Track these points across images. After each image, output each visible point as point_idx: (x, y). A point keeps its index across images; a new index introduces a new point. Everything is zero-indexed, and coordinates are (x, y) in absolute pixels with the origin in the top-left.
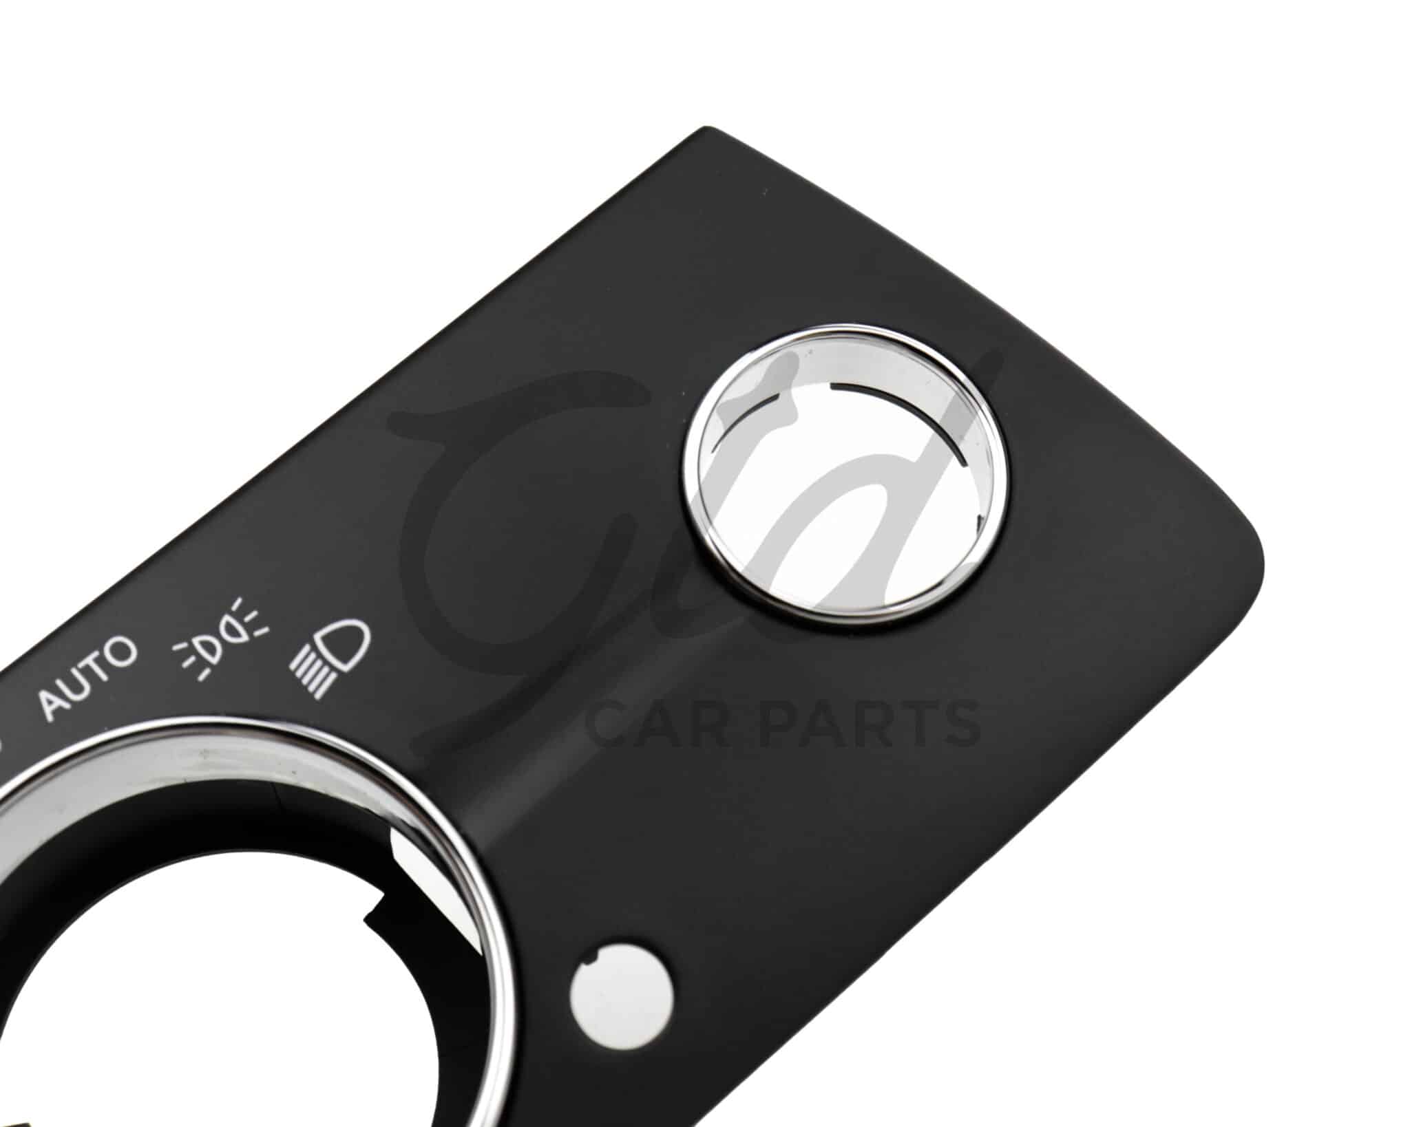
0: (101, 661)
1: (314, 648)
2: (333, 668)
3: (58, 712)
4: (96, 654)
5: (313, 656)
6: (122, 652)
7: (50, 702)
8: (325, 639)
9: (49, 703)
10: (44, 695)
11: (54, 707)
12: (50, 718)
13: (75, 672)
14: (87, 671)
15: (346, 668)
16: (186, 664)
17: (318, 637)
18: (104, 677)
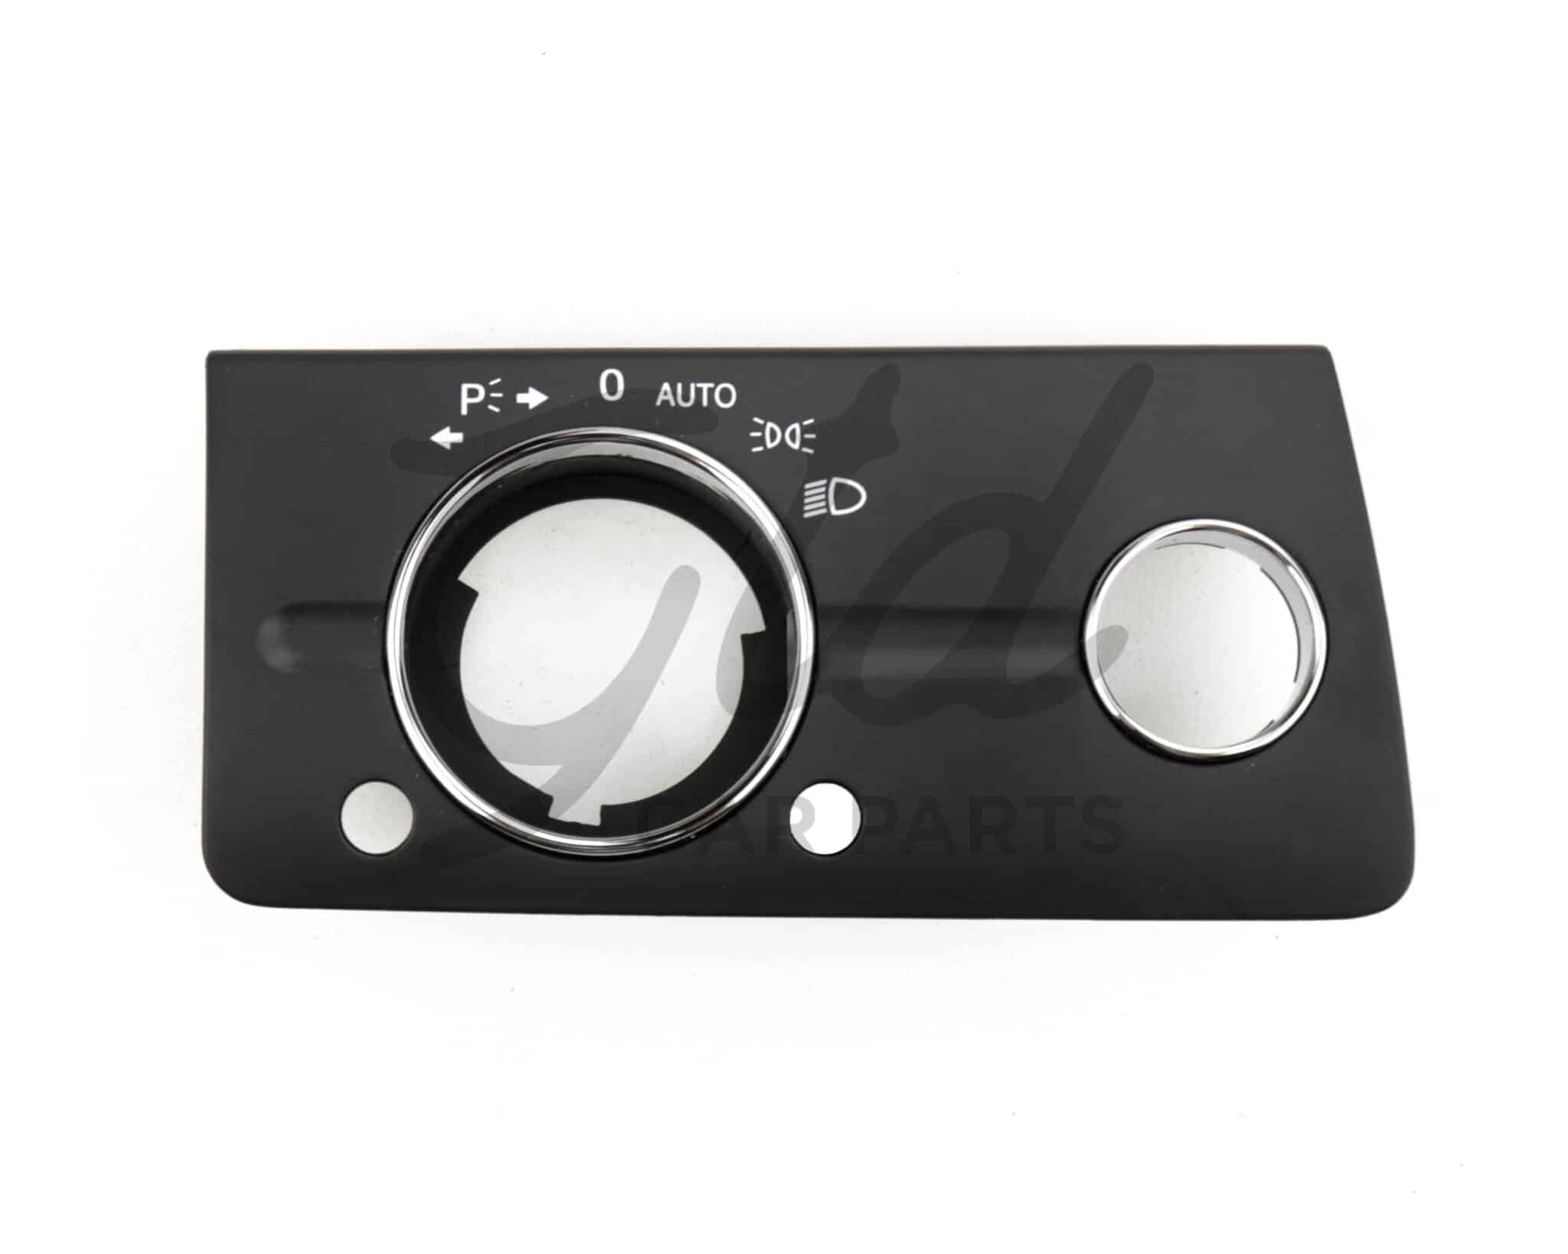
0: (711, 391)
1: (827, 486)
2: (827, 506)
3: (666, 403)
4: (711, 385)
5: (823, 490)
6: (725, 395)
7: (666, 393)
8: (839, 486)
10: (666, 386)
11: (666, 398)
12: (658, 403)
13: (692, 386)
14: (699, 391)
15: (834, 512)
16: (753, 434)
17: (835, 480)
18: (705, 403)
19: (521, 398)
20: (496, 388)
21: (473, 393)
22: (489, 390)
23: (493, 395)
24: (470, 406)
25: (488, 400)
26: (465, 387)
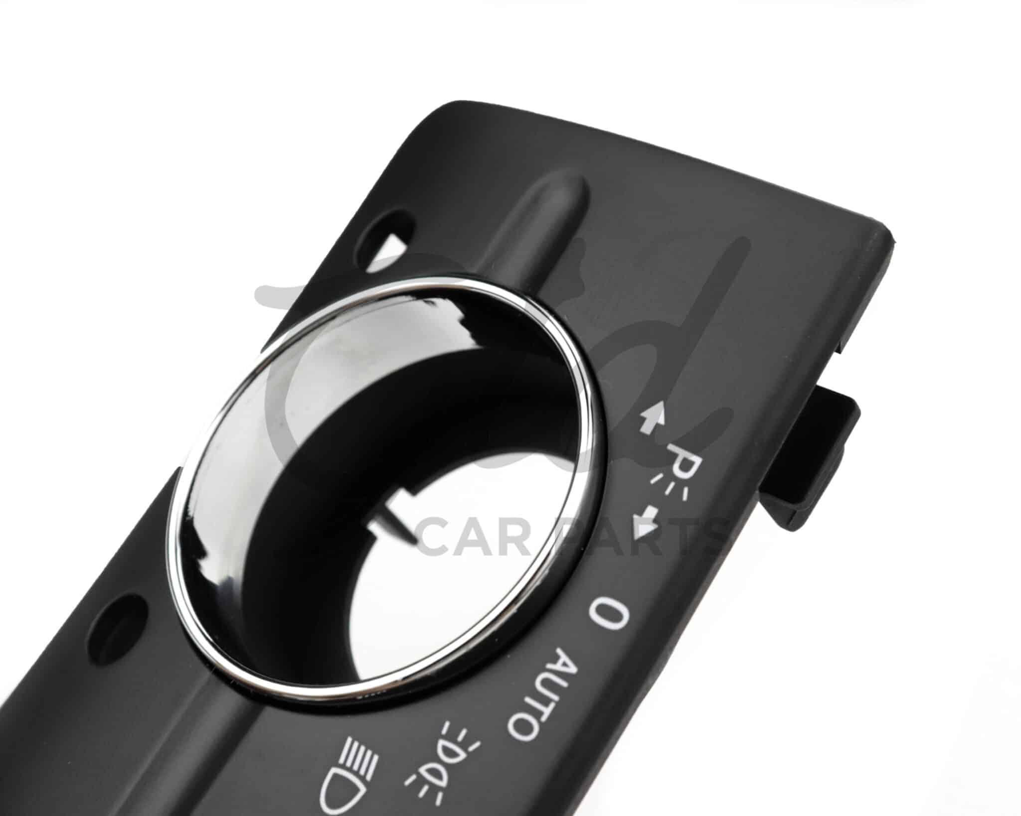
0: (537, 714)
1: (363, 779)
2: (343, 766)
3: (555, 659)
4: (544, 719)
5: (362, 772)
6: (523, 727)
7: (565, 664)
8: (356, 790)
10: (573, 669)
11: (561, 662)
12: (559, 651)
13: (556, 698)
14: (546, 701)
15: (334, 770)
16: (464, 732)
17: (362, 790)
18: (529, 701)
19: (651, 512)
20: (678, 490)
21: (686, 465)
22: (681, 483)
23: (672, 485)
24: (675, 456)
25: (670, 476)
26: (697, 460)
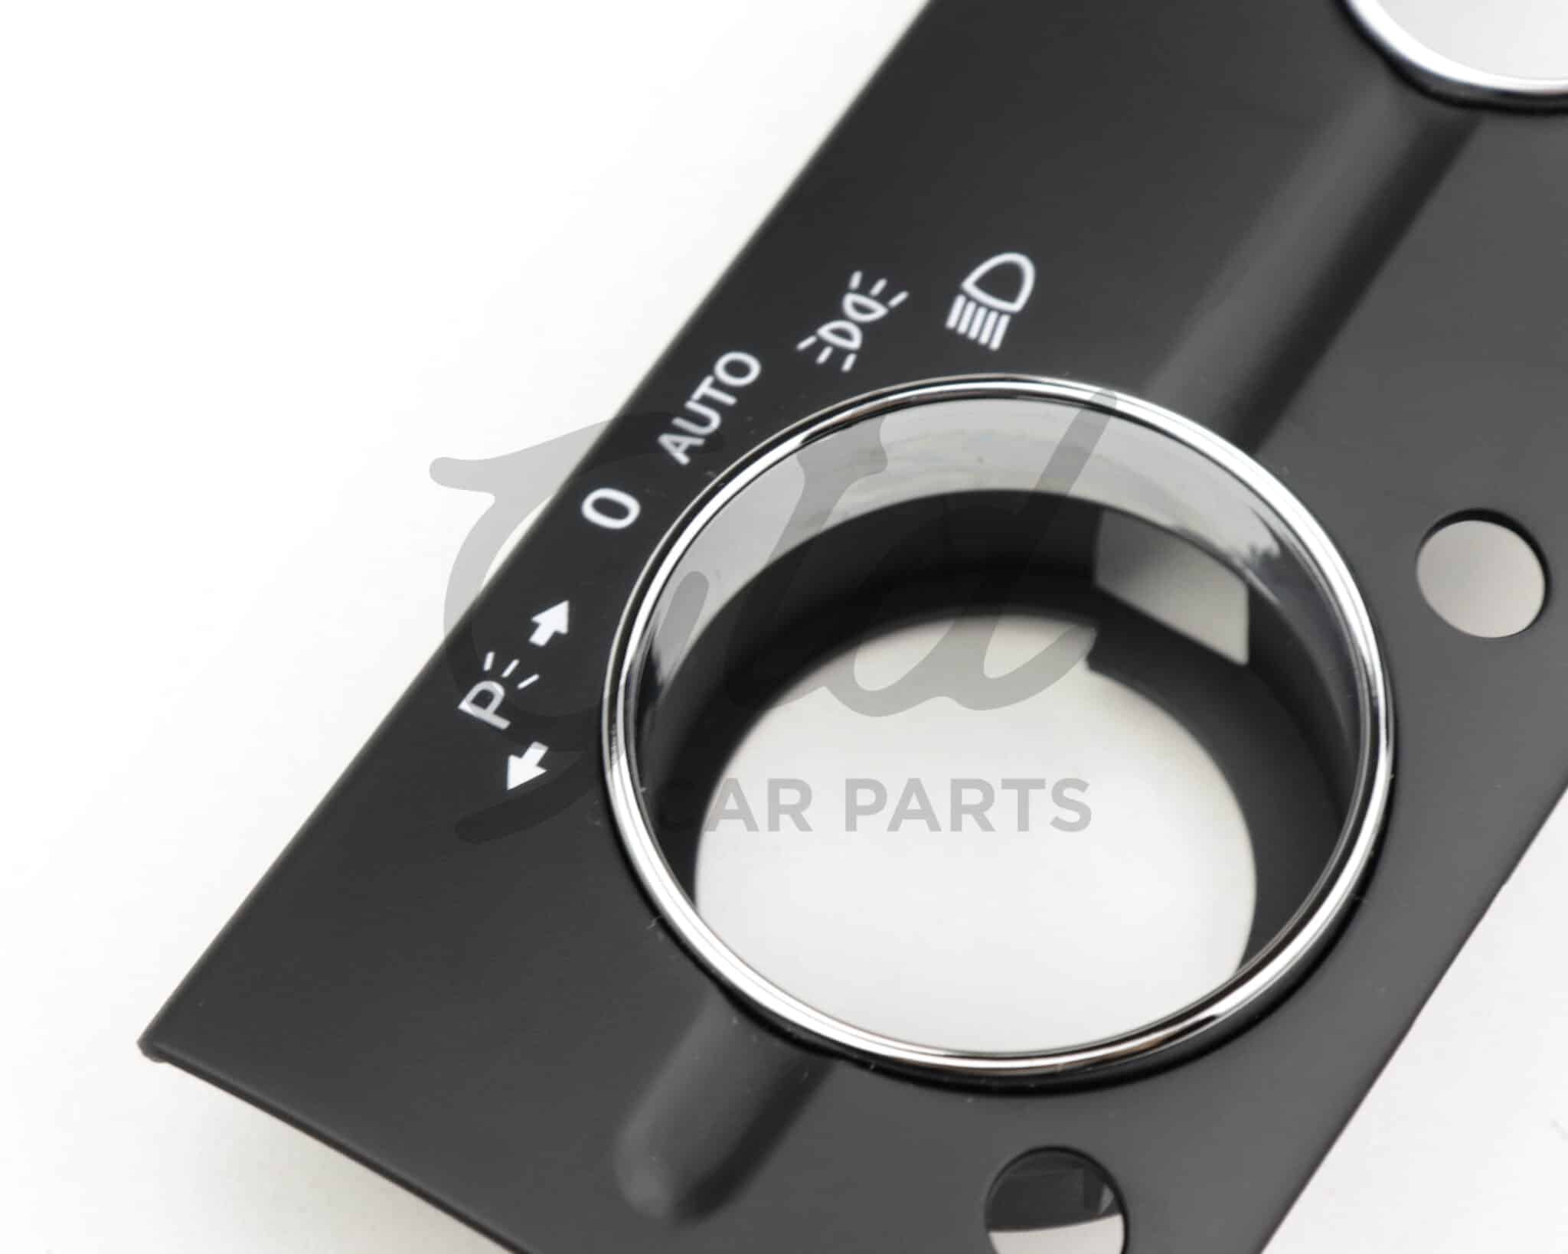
0: (718, 385)
1: (969, 298)
2: (1001, 313)
3: (691, 451)
4: (709, 380)
5: (971, 306)
6: (738, 369)
8: (981, 284)
9: (677, 447)
10: (666, 440)
11: (683, 447)
13: (692, 405)
14: (706, 401)
15: (1017, 306)
16: (822, 359)
17: (969, 284)
18: (729, 400)
19: (540, 638)
20: (500, 665)
21: (483, 699)
22: (495, 675)
23: (507, 673)
24: (499, 712)
25: (509, 684)
26: (466, 706)
